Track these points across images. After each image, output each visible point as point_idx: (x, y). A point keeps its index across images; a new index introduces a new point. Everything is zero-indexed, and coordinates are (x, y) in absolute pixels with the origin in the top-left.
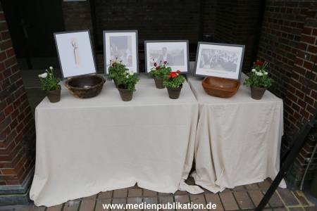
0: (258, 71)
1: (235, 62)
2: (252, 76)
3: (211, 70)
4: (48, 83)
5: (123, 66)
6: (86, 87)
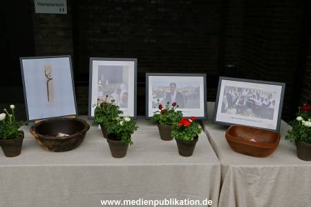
0: (306, 120)
1: (271, 106)
3: (238, 116)
4: (6, 128)
5: (114, 107)
6: (61, 135)
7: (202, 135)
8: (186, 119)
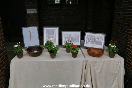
0: (112, 45)
1: (101, 41)
2: (109, 47)
6: (35, 51)
7: (80, 51)
8: (75, 46)
